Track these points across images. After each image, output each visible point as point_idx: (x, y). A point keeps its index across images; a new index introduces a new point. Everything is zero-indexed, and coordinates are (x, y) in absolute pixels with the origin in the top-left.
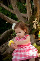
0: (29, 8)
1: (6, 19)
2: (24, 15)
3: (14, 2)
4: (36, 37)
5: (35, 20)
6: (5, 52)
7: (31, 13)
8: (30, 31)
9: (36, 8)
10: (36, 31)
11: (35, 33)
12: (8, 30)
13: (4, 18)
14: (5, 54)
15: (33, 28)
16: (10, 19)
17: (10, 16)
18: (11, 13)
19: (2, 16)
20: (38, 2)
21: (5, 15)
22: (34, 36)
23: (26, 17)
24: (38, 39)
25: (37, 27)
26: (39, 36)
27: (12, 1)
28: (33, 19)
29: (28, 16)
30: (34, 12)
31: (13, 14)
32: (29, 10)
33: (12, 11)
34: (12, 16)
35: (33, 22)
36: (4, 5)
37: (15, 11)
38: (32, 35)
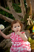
0: (23, 8)
1: (5, 19)
2: (19, 14)
3: (10, 4)
4: (30, 32)
5: (29, 18)
6: (5, 47)
7: (25, 12)
8: (25, 27)
9: (29, 7)
10: (30, 27)
11: (30, 29)
12: (7, 28)
13: (3, 18)
14: (6, 48)
15: (28, 25)
16: (8, 18)
17: (8, 16)
18: (8, 13)
19: (1, 16)
20: (30, 3)
21: (3, 15)
22: (29, 31)
23: (21, 16)
24: (32, 34)
25: (31, 23)
26: (33, 31)
27: (8, 3)
28: (27, 17)
29: (23, 15)
30: (28, 11)
31: (10, 14)
32: (23, 10)
33: (9, 12)
34: (9, 16)
35: (28, 19)
36: (2, 7)
37: (11, 11)
38: (27, 30)
